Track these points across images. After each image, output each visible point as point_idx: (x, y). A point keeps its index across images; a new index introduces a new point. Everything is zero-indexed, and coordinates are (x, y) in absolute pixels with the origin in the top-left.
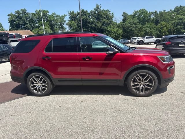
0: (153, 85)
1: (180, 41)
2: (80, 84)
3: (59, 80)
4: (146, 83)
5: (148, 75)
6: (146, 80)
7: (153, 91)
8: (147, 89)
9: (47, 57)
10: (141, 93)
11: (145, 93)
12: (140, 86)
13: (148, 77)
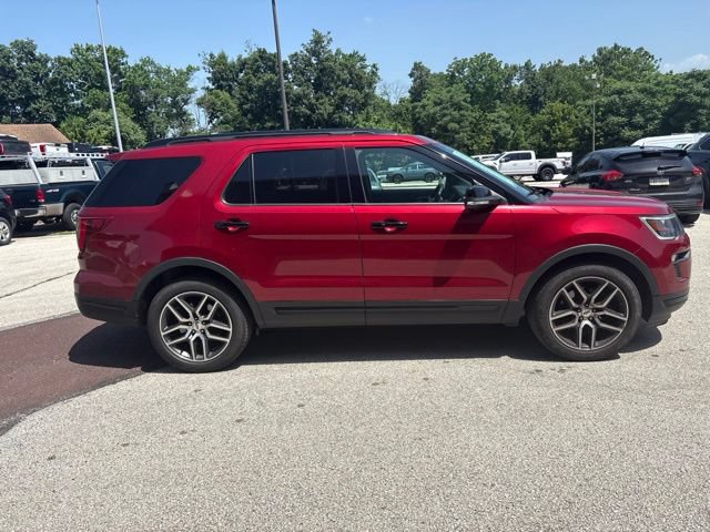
0: (626, 319)
1: (655, 169)
2: (357, 320)
3: (277, 309)
4: (601, 313)
5: (608, 282)
6: (600, 299)
7: (626, 341)
8: (602, 334)
9: (235, 220)
10: (582, 348)
11: (597, 346)
12: (580, 321)
13: (609, 290)
